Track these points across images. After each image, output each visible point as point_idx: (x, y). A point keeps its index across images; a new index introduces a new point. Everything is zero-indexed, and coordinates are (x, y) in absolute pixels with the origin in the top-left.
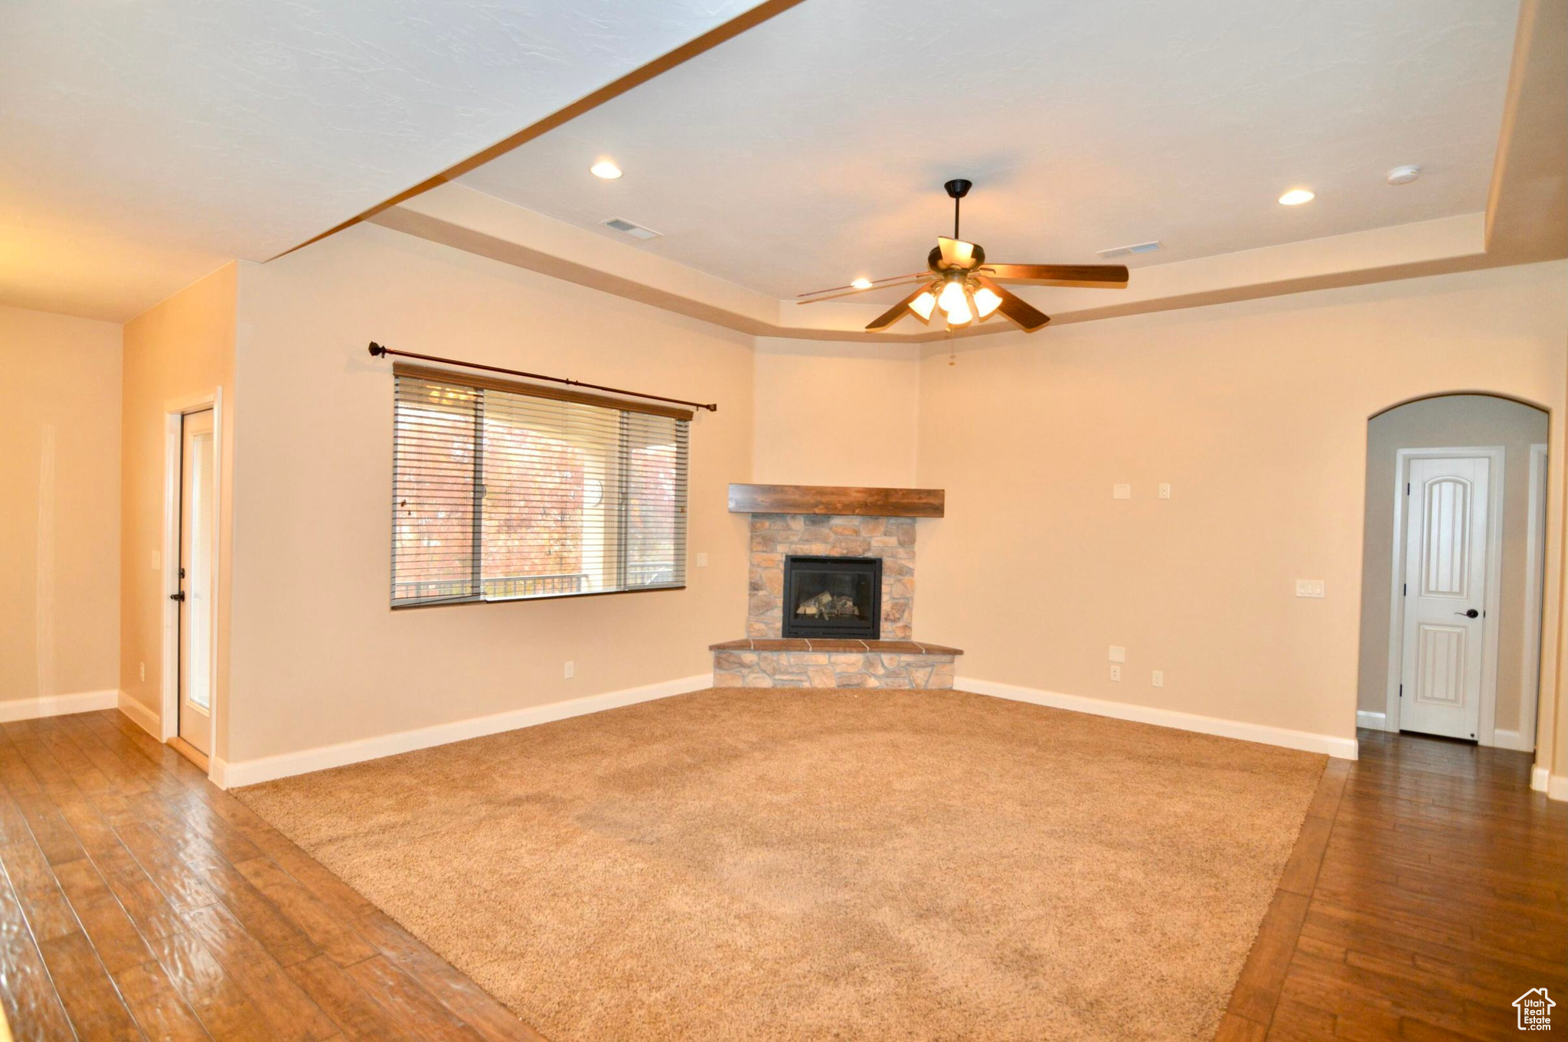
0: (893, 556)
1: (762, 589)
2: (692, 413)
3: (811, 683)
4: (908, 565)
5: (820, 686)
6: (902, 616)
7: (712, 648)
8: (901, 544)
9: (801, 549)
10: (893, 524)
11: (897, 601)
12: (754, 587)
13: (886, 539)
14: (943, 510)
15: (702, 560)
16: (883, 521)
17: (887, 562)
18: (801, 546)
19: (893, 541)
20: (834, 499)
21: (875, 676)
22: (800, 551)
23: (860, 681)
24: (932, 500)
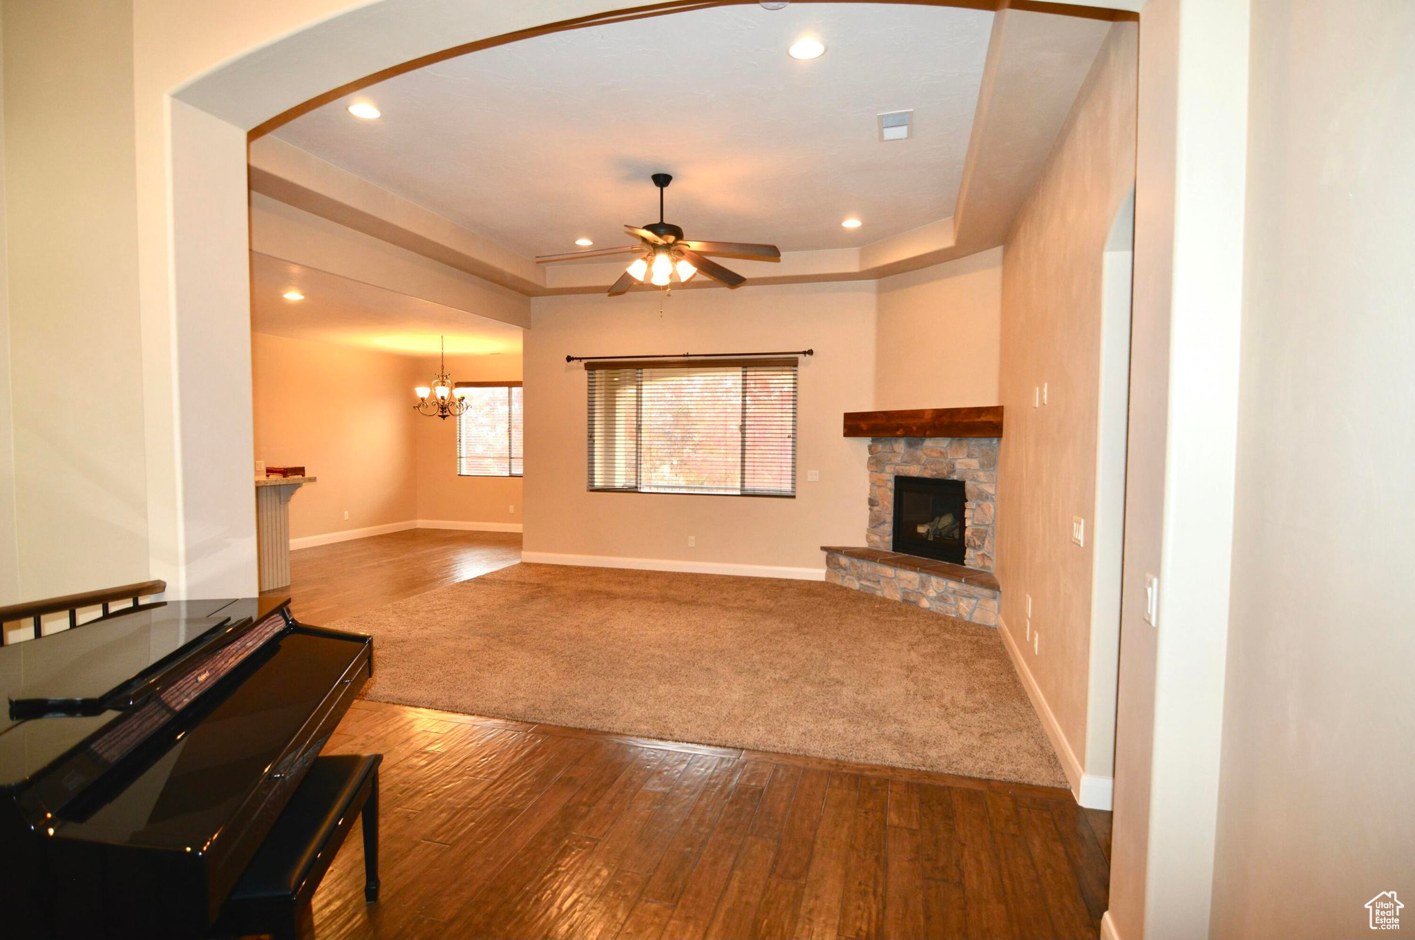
0: (974, 479)
1: (877, 505)
2: (797, 358)
3: (882, 593)
4: (986, 489)
5: (888, 597)
6: (983, 544)
7: (823, 548)
8: (982, 466)
9: (903, 470)
10: (974, 445)
11: (977, 527)
12: (872, 503)
13: (968, 461)
14: (1002, 429)
15: (813, 475)
16: (964, 442)
17: (969, 486)
18: (903, 467)
19: (974, 463)
20: (911, 421)
21: (927, 597)
22: (901, 471)
23: (915, 600)
24: (990, 418)
